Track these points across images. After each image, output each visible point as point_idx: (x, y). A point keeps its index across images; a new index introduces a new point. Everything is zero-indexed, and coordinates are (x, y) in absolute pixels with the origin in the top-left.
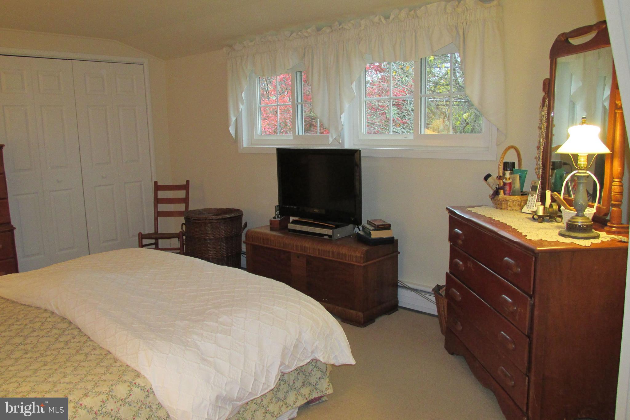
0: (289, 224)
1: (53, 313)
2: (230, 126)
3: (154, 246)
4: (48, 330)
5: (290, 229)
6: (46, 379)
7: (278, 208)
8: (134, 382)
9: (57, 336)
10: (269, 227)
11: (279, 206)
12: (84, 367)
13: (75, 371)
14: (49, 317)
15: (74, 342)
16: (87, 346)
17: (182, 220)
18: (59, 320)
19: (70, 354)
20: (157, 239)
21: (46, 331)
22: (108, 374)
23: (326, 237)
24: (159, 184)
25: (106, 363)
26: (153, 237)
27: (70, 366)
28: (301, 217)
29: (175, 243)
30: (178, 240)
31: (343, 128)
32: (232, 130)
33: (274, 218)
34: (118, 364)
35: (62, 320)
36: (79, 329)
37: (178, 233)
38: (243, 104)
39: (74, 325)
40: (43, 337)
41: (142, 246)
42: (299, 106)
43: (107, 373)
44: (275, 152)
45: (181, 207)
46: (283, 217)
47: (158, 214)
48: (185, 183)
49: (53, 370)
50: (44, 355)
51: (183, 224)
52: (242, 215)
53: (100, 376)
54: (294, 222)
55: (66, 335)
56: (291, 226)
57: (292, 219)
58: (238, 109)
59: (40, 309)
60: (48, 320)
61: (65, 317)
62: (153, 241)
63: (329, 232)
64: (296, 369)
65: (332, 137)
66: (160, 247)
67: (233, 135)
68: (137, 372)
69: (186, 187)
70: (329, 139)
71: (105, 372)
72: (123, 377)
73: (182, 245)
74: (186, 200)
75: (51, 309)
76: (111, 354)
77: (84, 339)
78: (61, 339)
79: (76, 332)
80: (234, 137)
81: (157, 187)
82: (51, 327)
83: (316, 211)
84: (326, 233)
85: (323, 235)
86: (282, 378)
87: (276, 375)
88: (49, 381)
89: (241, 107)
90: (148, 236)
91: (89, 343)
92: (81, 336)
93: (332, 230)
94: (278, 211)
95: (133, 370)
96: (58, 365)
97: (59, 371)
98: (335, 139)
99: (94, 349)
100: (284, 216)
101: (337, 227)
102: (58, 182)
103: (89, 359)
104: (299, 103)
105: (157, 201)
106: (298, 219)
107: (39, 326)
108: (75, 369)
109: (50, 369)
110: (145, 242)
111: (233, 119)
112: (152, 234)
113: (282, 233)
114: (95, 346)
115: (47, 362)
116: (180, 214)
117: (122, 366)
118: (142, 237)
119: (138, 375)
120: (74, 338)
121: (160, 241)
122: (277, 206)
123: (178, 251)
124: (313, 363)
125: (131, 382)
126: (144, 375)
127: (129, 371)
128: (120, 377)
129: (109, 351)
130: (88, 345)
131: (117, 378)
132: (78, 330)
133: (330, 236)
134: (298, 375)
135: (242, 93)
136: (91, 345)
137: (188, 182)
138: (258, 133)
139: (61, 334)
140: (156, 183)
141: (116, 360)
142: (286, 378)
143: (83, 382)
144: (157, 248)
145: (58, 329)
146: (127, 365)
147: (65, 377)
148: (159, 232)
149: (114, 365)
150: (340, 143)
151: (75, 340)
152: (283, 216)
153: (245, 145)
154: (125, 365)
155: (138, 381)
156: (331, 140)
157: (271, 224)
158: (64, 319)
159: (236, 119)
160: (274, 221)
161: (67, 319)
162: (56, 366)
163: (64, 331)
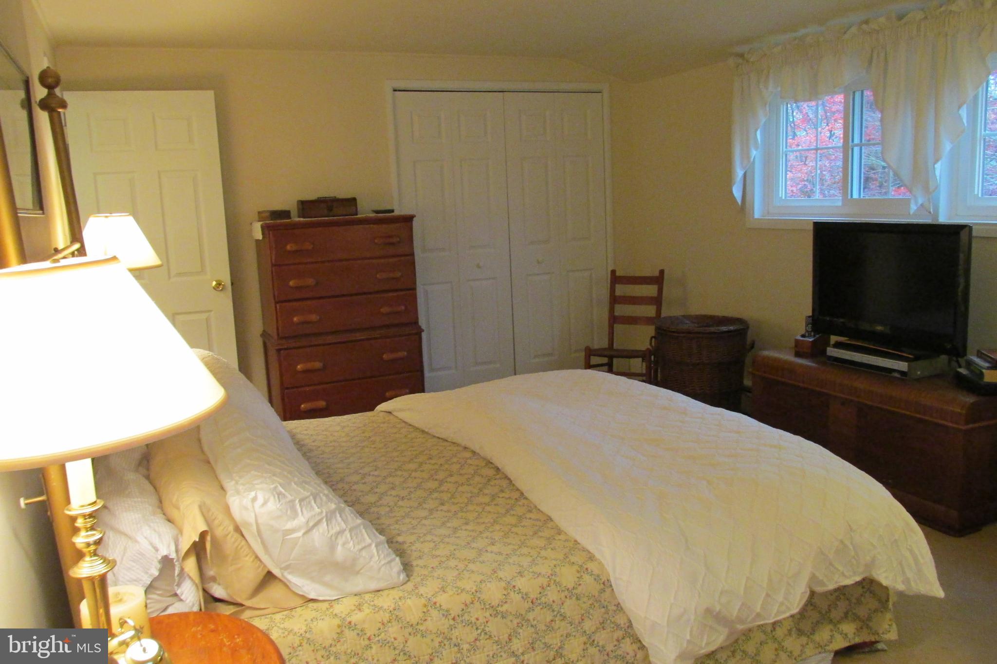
0: (829, 349)
1: (474, 453)
2: (734, 184)
3: (606, 368)
4: (470, 476)
5: (831, 357)
6: (468, 543)
7: (810, 320)
8: (585, 567)
9: (480, 486)
10: (794, 351)
11: (813, 316)
12: (517, 534)
13: (506, 538)
14: (470, 458)
15: (503, 497)
16: (519, 505)
17: (651, 330)
18: (483, 464)
19: (498, 513)
20: (611, 358)
21: (466, 476)
22: (549, 550)
23: (896, 375)
24: (618, 274)
25: (546, 533)
26: (606, 353)
27: (499, 530)
28: (850, 337)
29: (638, 365)
30: (643, 361)
31: (937, 187)
32: (737, 192)
33: (803, 336)
34: (562, 537)
35: (486, 465)
36: (509, 479)
37: (643, 351)
38: (756, 148)
39: (503, 473)
40: (462, 484)
41: (589, 366)
42: (856, 150)
43: (548, 548)
44: (811, 227)
45: (650, 311)
46: (817, 336)
47: (614, 320)
48: (657, 274)
49: (477, 533)
50: (465, 510)
51: (652, 338)
52: (748, 328)
53: (538, 550)
54: (838, 345)
55: (492, 486)
56: (832, 352)
57: (834, 339)
58: (748, 157)
59: (457, 446)
60: (469, 461)
61: (491, 461)
62: (605, 360)
63: (903, 366)
64: (836, 590)
65: (916, 202)
66: (615, 369)
67: (739, 200)
68: (589, 552)
69: (658, 280)
70: (910, 206)
71: (545, 546)
72: (570, 557)
73: (649, 368)
74: (657, 301)
75: (472, 448)
76: (552, 521)
77: (516, 495)
78: (486, 491)
79: (504, 483)
80: (740, 203)
81: (615, 279)
82: (472, 473)
83: (879, 328)
84: (895, 368)
85: (891, 371)
86: (813, 600)
87: (803, 593)
88: (472, 547)
89: (754, 153)
90: (599, 353)
91: (523, 501)
92: (511, 490)
93: (907, 364)
94: (811, 326)
95: (584, 550)
96: (484, 526)
97: (484, 535)
98: (922, 205)
99: (530, 511)
100: (820, 335)
101: (917, 358)
102: (478, 266)
103: (522, 524)
104: (857, 145)
105: (614, 300)
106: (846, 340)
107: (457, 469)
108: (506, 535)
109: (473, 531)
110: (595, 360)
111: (739, 173)
112: (605, 349)
113: (813, 362)
114: (531, 507)
115: (469, 519)
116: (648, 321)
117: (568, 541)
118: (590, 353)
119: (591, 558)
120: (502, 491)
121: (615, 361)
122: (809, 317)
123: (644, 378)
124: (864, 584)
125: (581, 566)
126: (599, 559)
127: (579, 550)
128: (566, 556)
129: (549, 517)
130: (520, 503)
131: (561, 556)
132: (508, 481)
133: (903, 373)
134: (838, 598)
135: (756, 130)
136: (526, 504)
137: (662, 272)
138: (780, 196)
139: (486, 484)
140: (613, 272)
141: (560, 532)
142: (815, 600)
143: (516, 555)
144: (610, 371)
145: (482, 476)
146: (576, 541)
147: (493, 545)
148: (615, 346)
149: (557, 538)
150: (930, 212)
151: (503, 495)
152: (818, 334)
153: (757, 215)
154: (573, 540)
155: (591, 566)
156: (913, 208)
157: (796, 346)
158: (489, 463)
159: (745, 175)
160: (803, 341)
161: (493, 464)
162: (482, 528)
163: (489, 480)
